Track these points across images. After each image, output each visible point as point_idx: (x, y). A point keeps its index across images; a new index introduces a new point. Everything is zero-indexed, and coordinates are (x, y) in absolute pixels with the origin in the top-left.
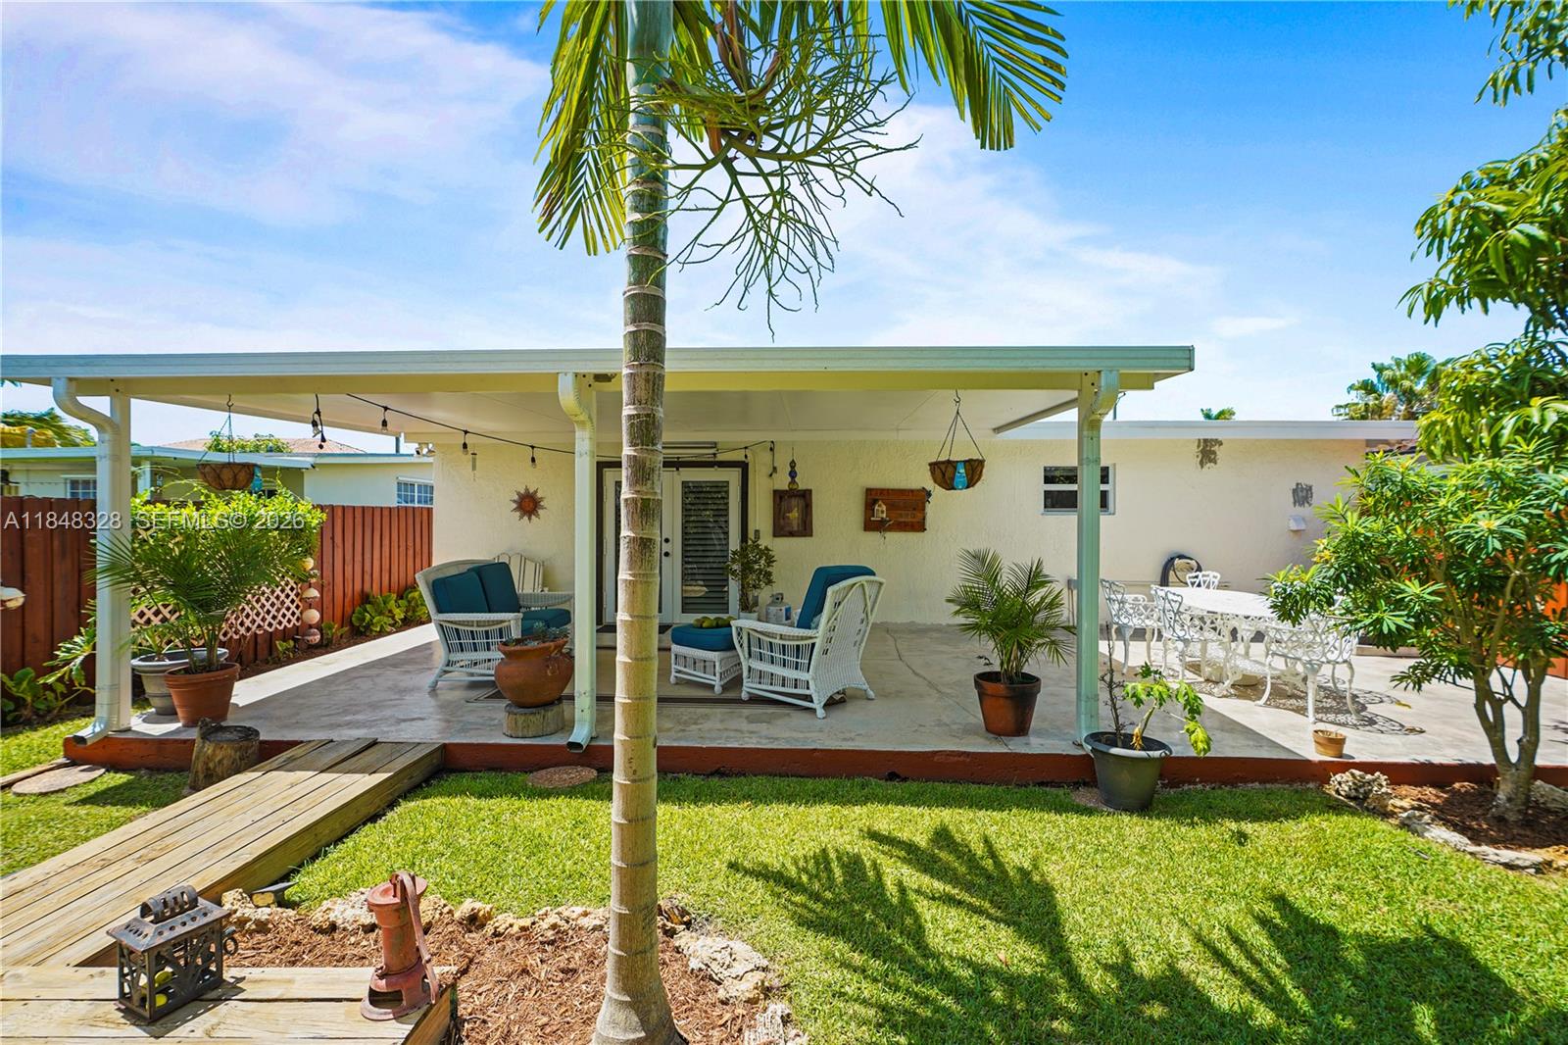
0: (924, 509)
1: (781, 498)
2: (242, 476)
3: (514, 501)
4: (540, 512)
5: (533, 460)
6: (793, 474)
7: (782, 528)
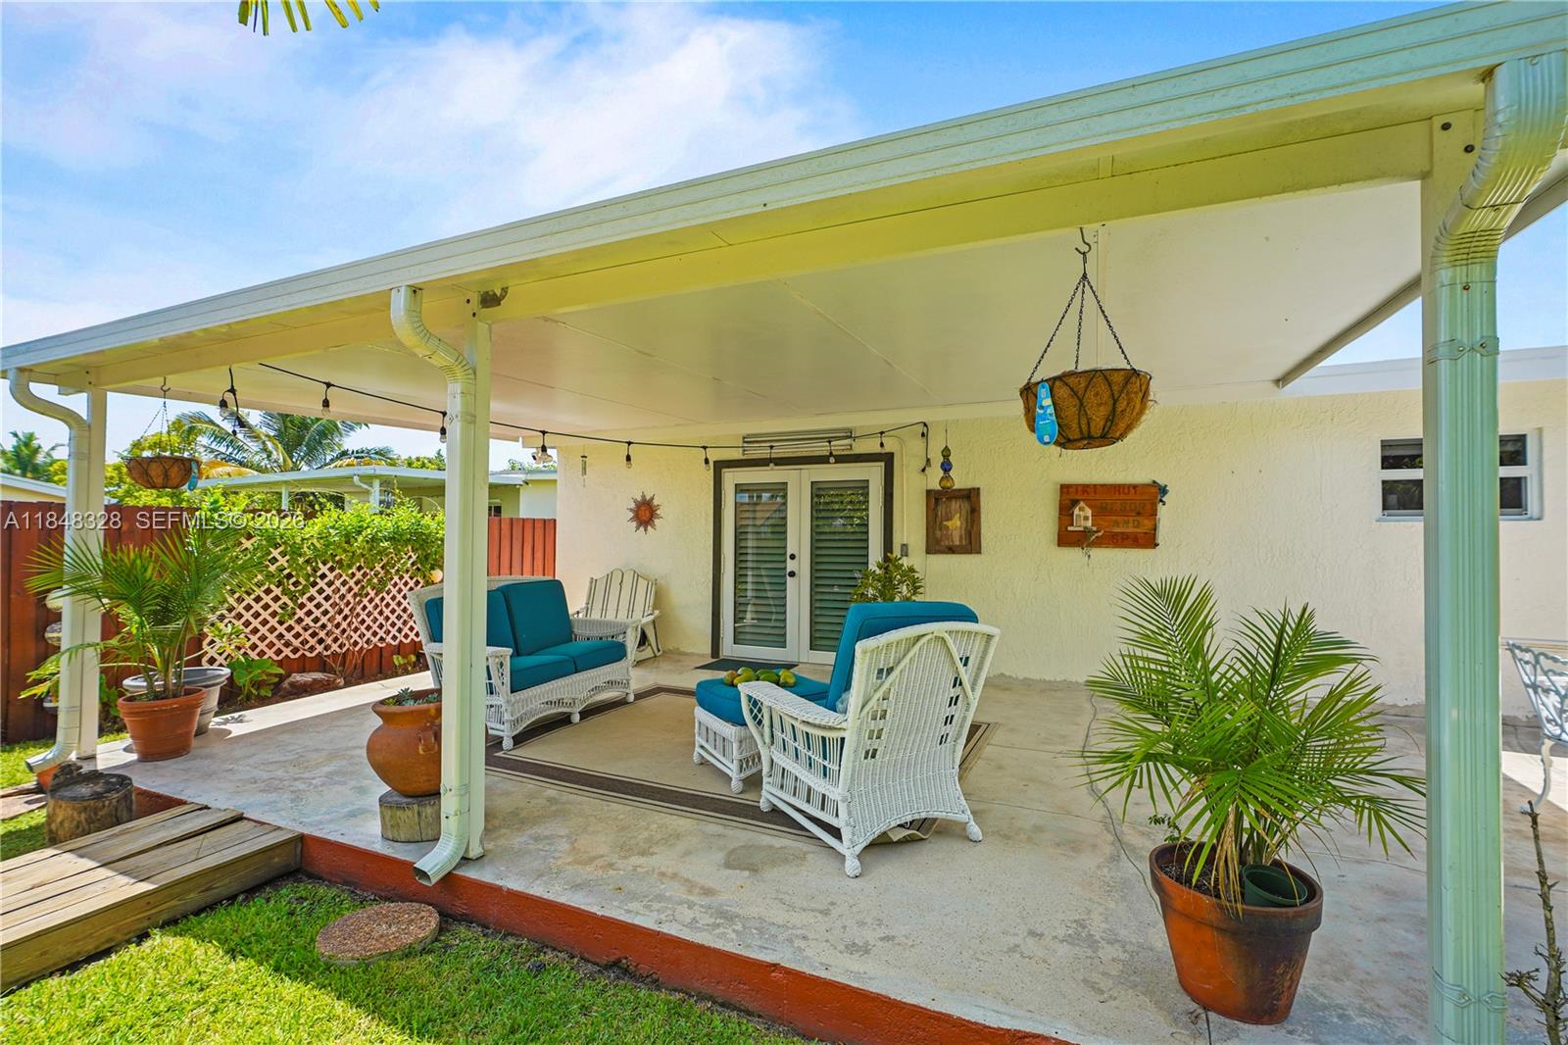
0: (1154, 513)
1: (937, 500)
2: (174, 472)
3: (631, 510)
4: (656, 521)
5: (628, 458)
6: (946, 467)
7: (938, 542)
